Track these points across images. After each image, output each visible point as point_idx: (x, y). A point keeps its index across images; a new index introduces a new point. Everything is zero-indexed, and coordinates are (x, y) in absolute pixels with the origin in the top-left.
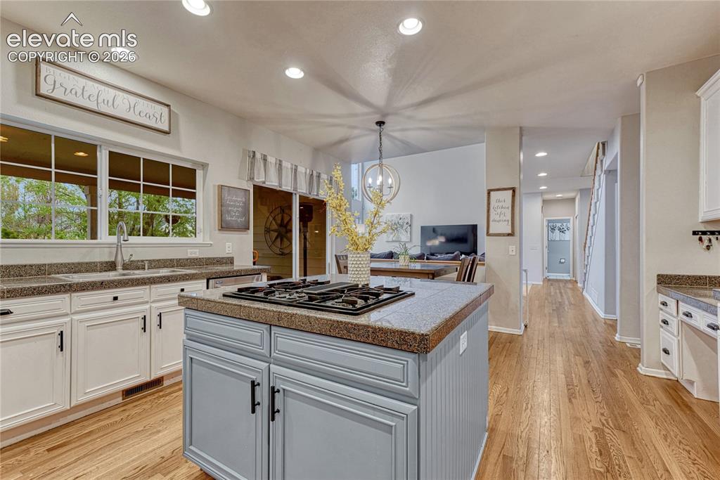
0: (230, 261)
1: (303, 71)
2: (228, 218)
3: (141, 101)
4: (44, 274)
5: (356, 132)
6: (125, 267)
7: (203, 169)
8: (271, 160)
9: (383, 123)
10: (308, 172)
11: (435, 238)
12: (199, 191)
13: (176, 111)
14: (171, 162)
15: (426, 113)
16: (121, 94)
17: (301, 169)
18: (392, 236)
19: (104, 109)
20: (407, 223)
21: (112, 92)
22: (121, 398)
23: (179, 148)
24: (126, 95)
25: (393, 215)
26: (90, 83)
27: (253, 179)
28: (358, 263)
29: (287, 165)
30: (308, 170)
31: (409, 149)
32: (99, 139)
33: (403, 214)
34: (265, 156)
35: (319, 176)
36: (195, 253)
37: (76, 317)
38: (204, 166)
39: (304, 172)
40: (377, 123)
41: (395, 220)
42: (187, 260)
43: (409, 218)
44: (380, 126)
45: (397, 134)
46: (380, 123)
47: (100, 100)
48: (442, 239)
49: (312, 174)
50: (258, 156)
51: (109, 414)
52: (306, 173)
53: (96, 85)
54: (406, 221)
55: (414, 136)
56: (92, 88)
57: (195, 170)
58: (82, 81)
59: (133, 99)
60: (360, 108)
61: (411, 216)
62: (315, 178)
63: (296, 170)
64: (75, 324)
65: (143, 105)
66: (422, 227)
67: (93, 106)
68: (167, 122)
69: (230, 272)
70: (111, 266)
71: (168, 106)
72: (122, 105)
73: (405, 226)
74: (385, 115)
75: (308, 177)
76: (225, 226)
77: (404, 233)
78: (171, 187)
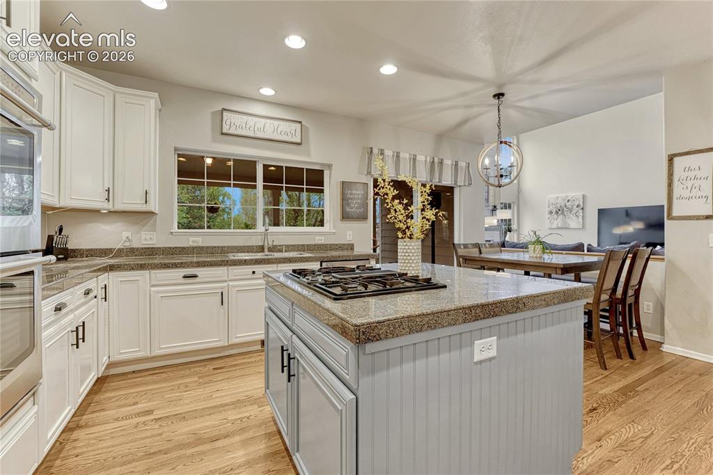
0: (351, 247)
1: (395, 66)
2: (348, 210)
3: (282, 123)
4: (224, 253)
5: (475, 110)
6: (270, 250)
7: (329, 169)
8: (389, 153)
9: (502, 95)
10: (428, 160)
11: (627, 223)
12: (326, 188)
13: (306, 125)
14: (305, 167)
15: (554, 71)
16: (269, 121)
17: (421, 158)
18: (556, 222)
19: (259, 135)
20: (578, 206)
21: (263, 121)
22: (260, 346)
23: (309, 155)
24: (272, 121)
25: (557, 198)
26: (250, 118)
27: (370, 172)
28: (407, 255)
29: (405, 156)
30: (428, 158)
31: (550, 118)
32: (257, 157)
33: (571, 195)
34: (382, 150)
35: (441, 162)
36: (321, 240)
37: (231, 283)
38: (330, 166)
39: (424, 160)
40: (494, 96)
41: (561, 202)
42: (315, 245)
43: (582, 200)
44: (499, 98)
45: (526, 104)
46: (499, 96)
47: (256, 129)
48: (640, 225)
49: (433, 162)
50: (375, 151)
51: (251, 355)
52: (426, 161)
53: (254, 118)
54: (577, 204)
55: (550, 101)
56: (251, 120)
57: (323, 171)
58: (245, 118)
59: (276, 123)
60: (467, 86)
61: (584, 196)
62: (436, 165)
63: (415, 159)
64: (230, 287)
65: (284, 126)
66: (599, 210)
67: (251, 134)
68: (300, 136)
69: (339, 257)
70: (261, 249)
71: (300, 122)
72: (270, 129)
73: (575, 209)
74: (500, 86)
75: (429, 165)
76: (345, 216)
77: (574, 218)
78: (305, 187)
